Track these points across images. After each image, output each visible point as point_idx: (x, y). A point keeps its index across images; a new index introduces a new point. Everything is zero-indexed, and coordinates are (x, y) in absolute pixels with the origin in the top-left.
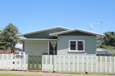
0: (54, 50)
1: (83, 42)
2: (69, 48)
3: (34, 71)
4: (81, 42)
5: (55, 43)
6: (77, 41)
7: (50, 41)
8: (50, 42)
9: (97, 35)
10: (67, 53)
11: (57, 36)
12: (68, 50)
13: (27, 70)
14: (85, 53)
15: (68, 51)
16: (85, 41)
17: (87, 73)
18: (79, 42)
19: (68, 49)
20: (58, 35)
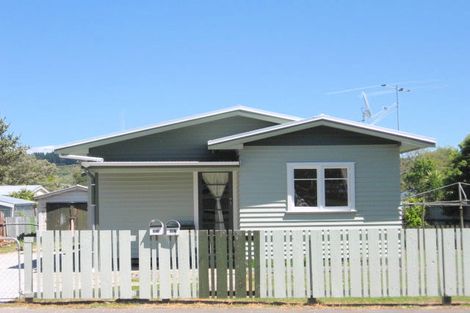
0: (219, 206)
1: (346, 170)
2: (291, 199)
3: (226, 303)
4: (337, 173)
5: (223, 178)
6: (320, 168)
7: (201, 170)
8: (200, 174)
9: (403, 142)
10: (281, 220)
11: (240, 147)
12: (286, 208)
13: (195, 297)
14: (356, 218)
15: (284, 210)
16: (356, 168)
17: (447, 300)
18: (328, 173)
19: (286, 203)
20: (245, 144)
